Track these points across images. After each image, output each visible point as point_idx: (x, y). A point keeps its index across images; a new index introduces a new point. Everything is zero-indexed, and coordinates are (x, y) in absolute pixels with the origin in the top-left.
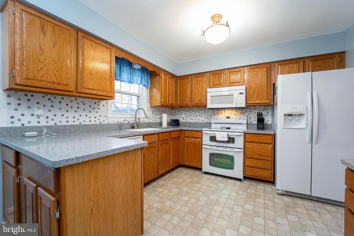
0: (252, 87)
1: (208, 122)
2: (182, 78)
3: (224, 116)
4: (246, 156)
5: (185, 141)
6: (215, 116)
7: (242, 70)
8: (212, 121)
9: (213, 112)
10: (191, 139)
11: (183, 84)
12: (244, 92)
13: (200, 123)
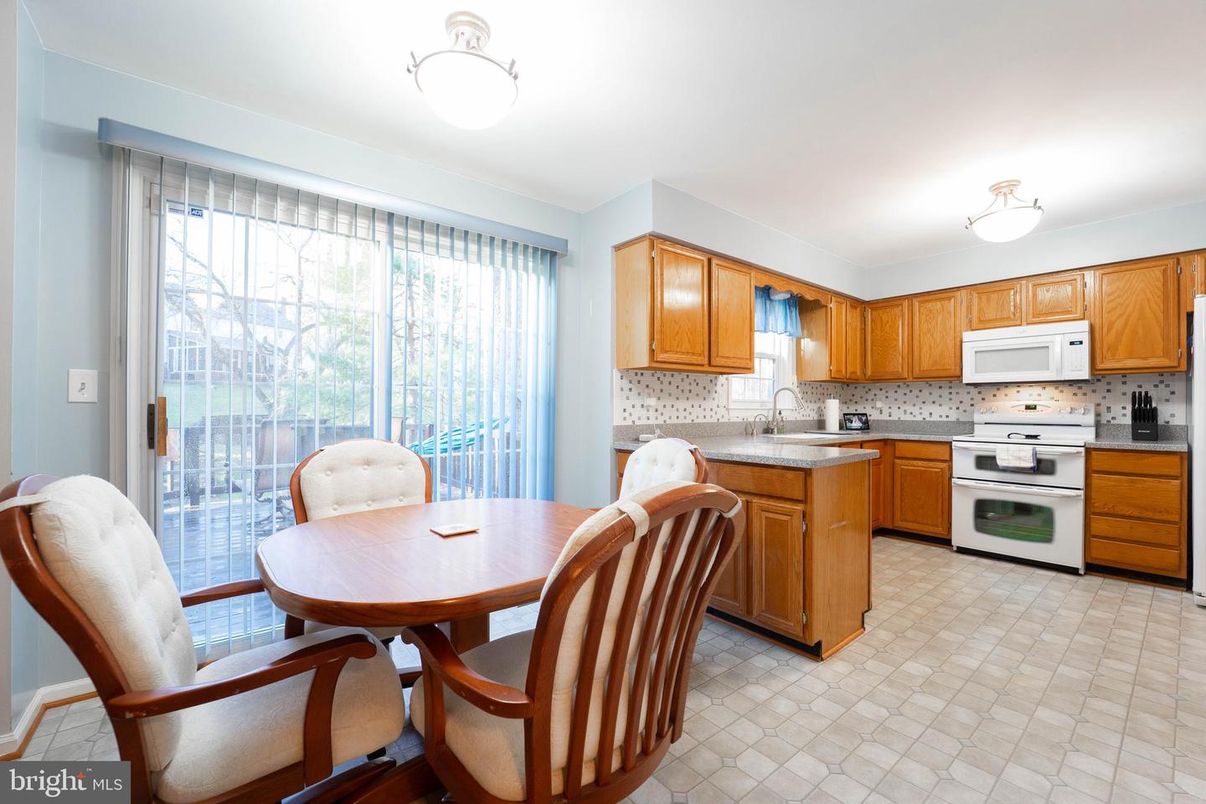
0: (1111, 325)
1: (961, 420)
2: (881, 305)
3: (1017, 403)
4: (1092, 510)
5: (897, 469)
6: (986, 404)
7: (1079, 279)
8: (977, 418)
9: (979, 393)
10: (915, 462)
11: (884, 322)
12: (1086, 338)
13: (934, 422)
